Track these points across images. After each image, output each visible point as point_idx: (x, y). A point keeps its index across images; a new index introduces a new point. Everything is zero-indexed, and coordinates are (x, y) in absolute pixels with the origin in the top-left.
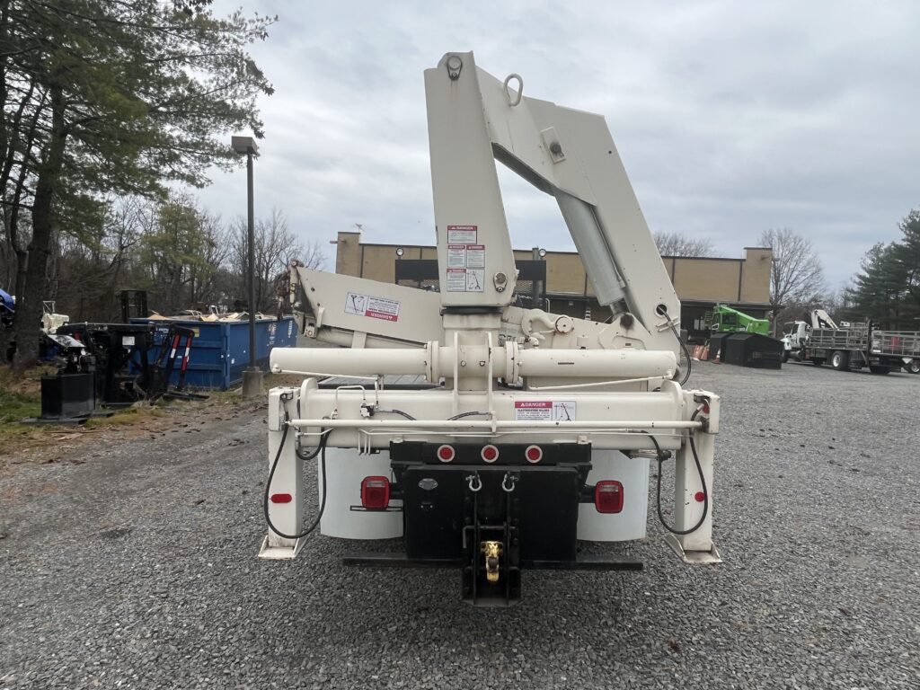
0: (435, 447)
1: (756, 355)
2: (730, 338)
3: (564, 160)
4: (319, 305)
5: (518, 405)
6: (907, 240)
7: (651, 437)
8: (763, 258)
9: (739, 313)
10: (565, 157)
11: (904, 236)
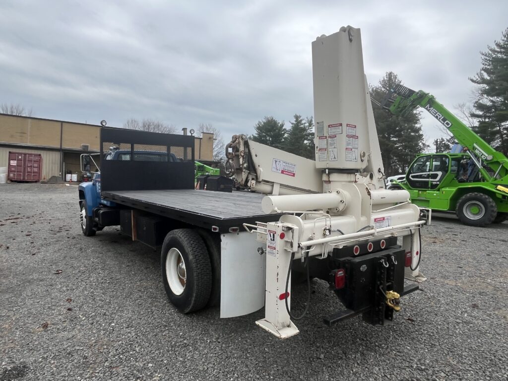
1: (222, 186)
2: (209, 178)
4: (259, 166)
5: (375, 220)
6: (258, 134)
8: (210, 138)
9: (205, 165)
11: (256, 132)
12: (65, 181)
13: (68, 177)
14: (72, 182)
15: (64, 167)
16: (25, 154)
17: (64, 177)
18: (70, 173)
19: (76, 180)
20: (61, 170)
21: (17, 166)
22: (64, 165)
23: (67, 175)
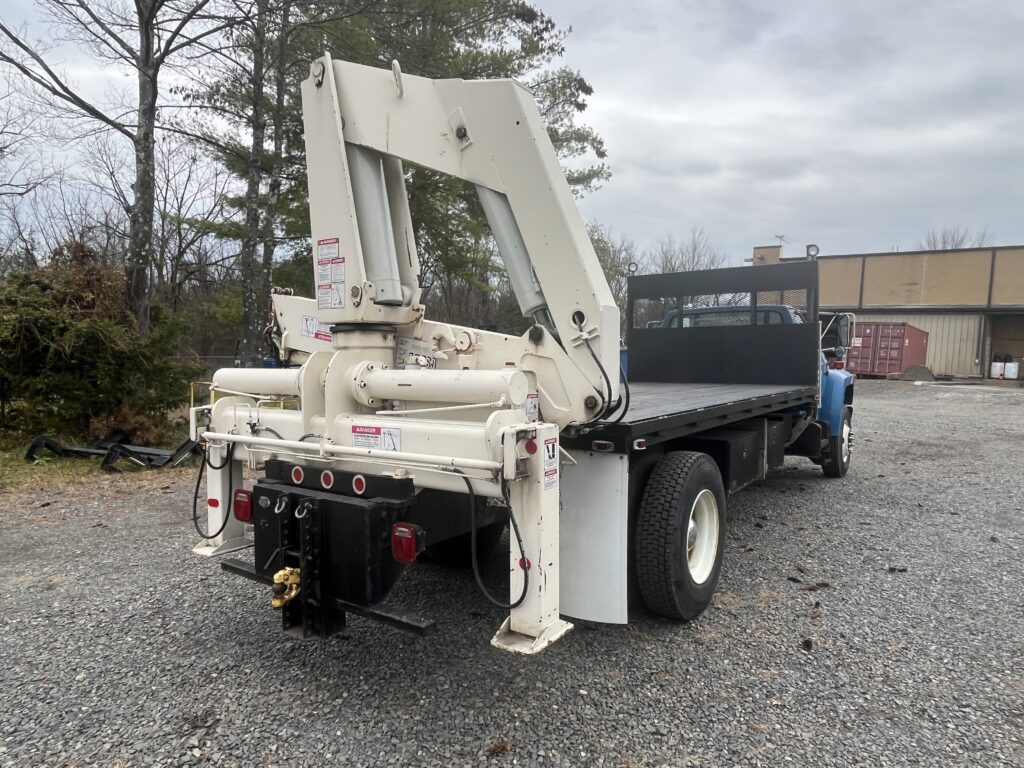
0: (290, 466)
3: (471, 144)
4: (285, 328)
5: (354, 429)
7: (466, 479)
10: (471, 140)
12: (989, 377)
13: (997, 368)
14: (1004, 379)
15: (988, 347)
16: (877, 325)
17: (986, 369)
18: (1000, 361)
19: (1015, 377)
20: (980, 354)
21: (863, 347)
22: (988, 342)
23: (994, 364)
